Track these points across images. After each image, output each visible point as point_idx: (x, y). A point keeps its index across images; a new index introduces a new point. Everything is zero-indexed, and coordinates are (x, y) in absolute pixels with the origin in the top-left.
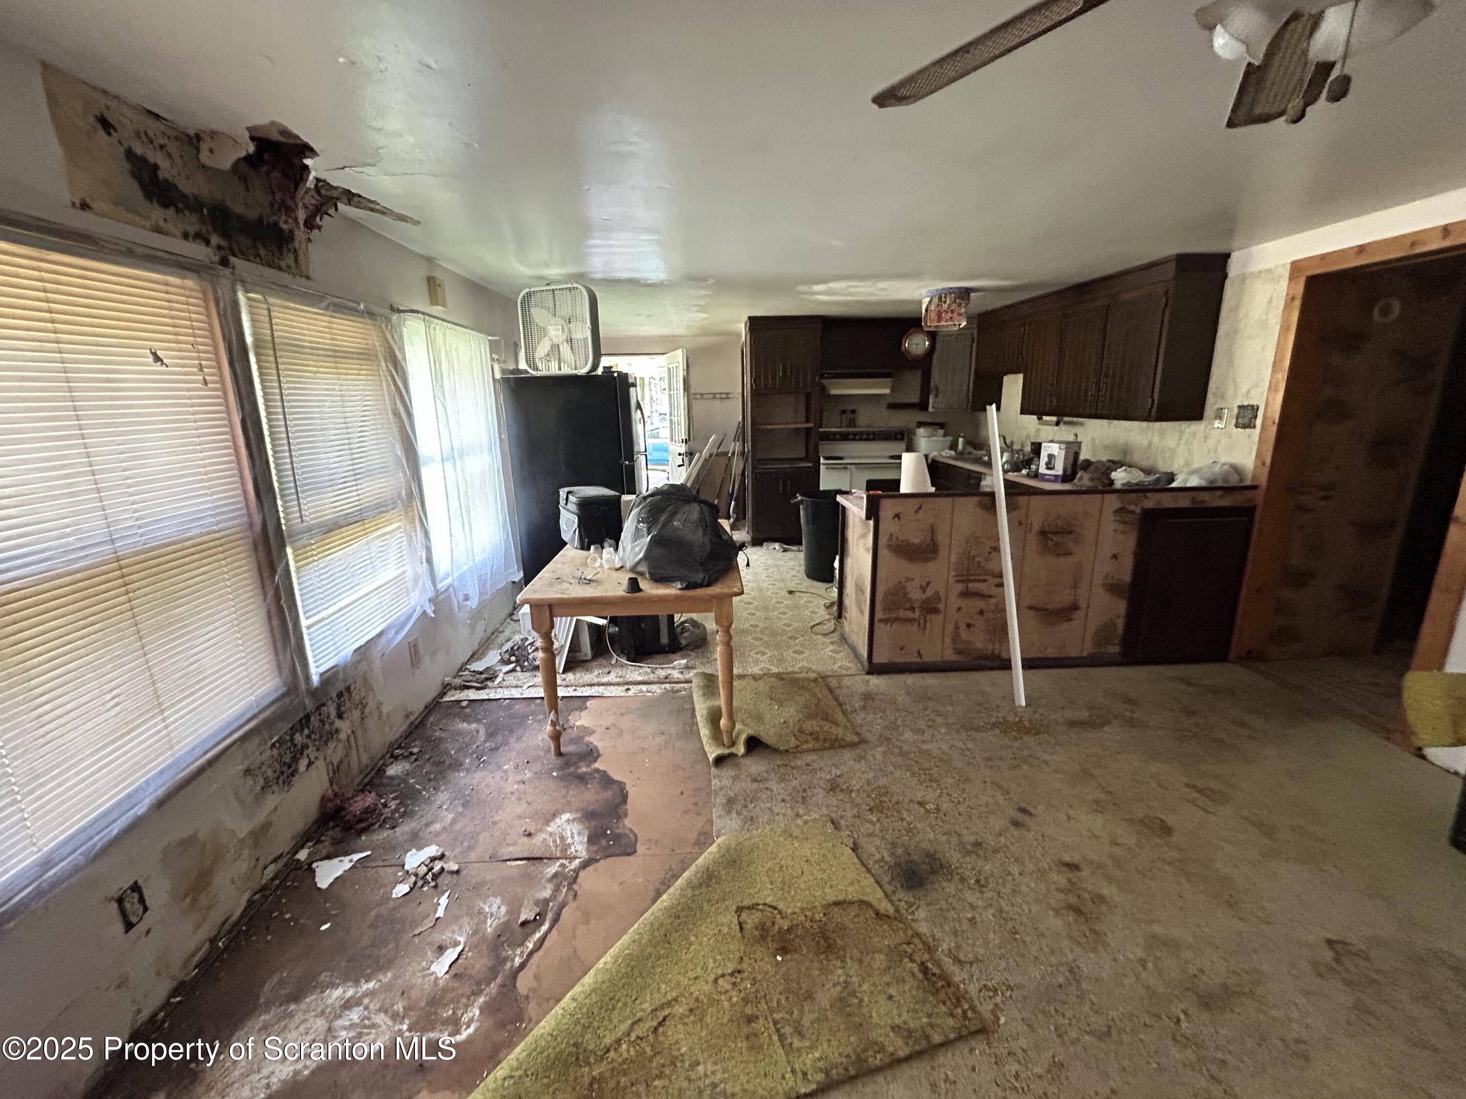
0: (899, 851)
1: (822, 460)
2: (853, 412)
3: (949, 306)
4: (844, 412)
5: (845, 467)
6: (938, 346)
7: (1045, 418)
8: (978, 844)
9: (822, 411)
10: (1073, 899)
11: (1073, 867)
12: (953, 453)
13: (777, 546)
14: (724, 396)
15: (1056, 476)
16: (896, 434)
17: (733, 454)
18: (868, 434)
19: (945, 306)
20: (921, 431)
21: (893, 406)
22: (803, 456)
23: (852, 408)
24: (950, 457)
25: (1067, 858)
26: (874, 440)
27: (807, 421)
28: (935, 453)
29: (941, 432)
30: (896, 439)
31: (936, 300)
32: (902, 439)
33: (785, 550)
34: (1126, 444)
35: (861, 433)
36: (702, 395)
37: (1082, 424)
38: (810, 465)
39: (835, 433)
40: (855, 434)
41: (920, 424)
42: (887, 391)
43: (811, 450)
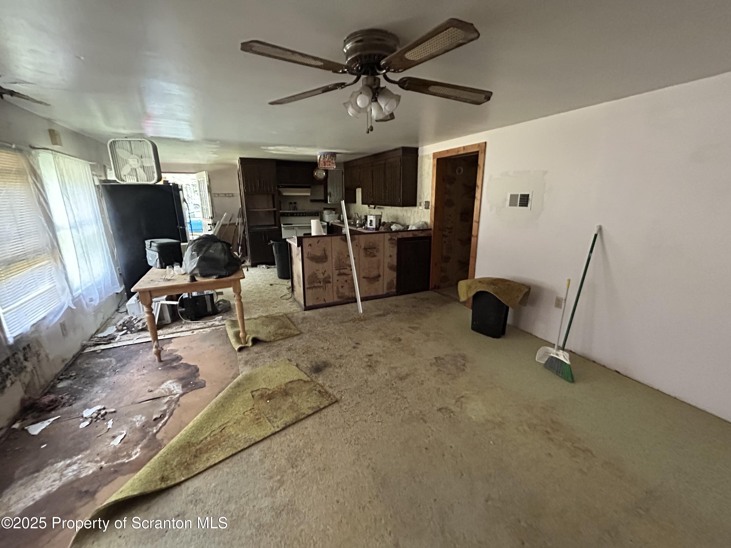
0: (313, 363)
1: (282, 225)
2: (295, 203)
3: (328, 159)
4: (291, 203)
5: (293, 228)
6: (329, 175)
7: (371, 206)
8: (341, 356)
9: (280, 203)
10: (369, 364)
11: (370, 355)
12: (339, 221)
13: (264, 266)
14: (231, 195)
15: (373, 228)
16: (315, 213)
17: (238, 224)
18: (303, 213)
19: (327, 159)
20: (325, 212)
21: (312, 201)
22: (273, 223)
23: (294, 201)
24: (338, 223)
25: (369, 353)
26: (306, 216)
27: (274, 207)
28: (332, 221)
29: (334, 212)
30: (315, 215)
31: (322, 157)
32: (318, 215)
33: (268, 268)
34: (397, 216)
35: (300, 213)
36: (218, 194)
37: (383, 208)
38: (277, 228)
39: (288, 213)
40: (297, 213)
41: (325, 209)
42: (309, 194)
43: (277, 221)
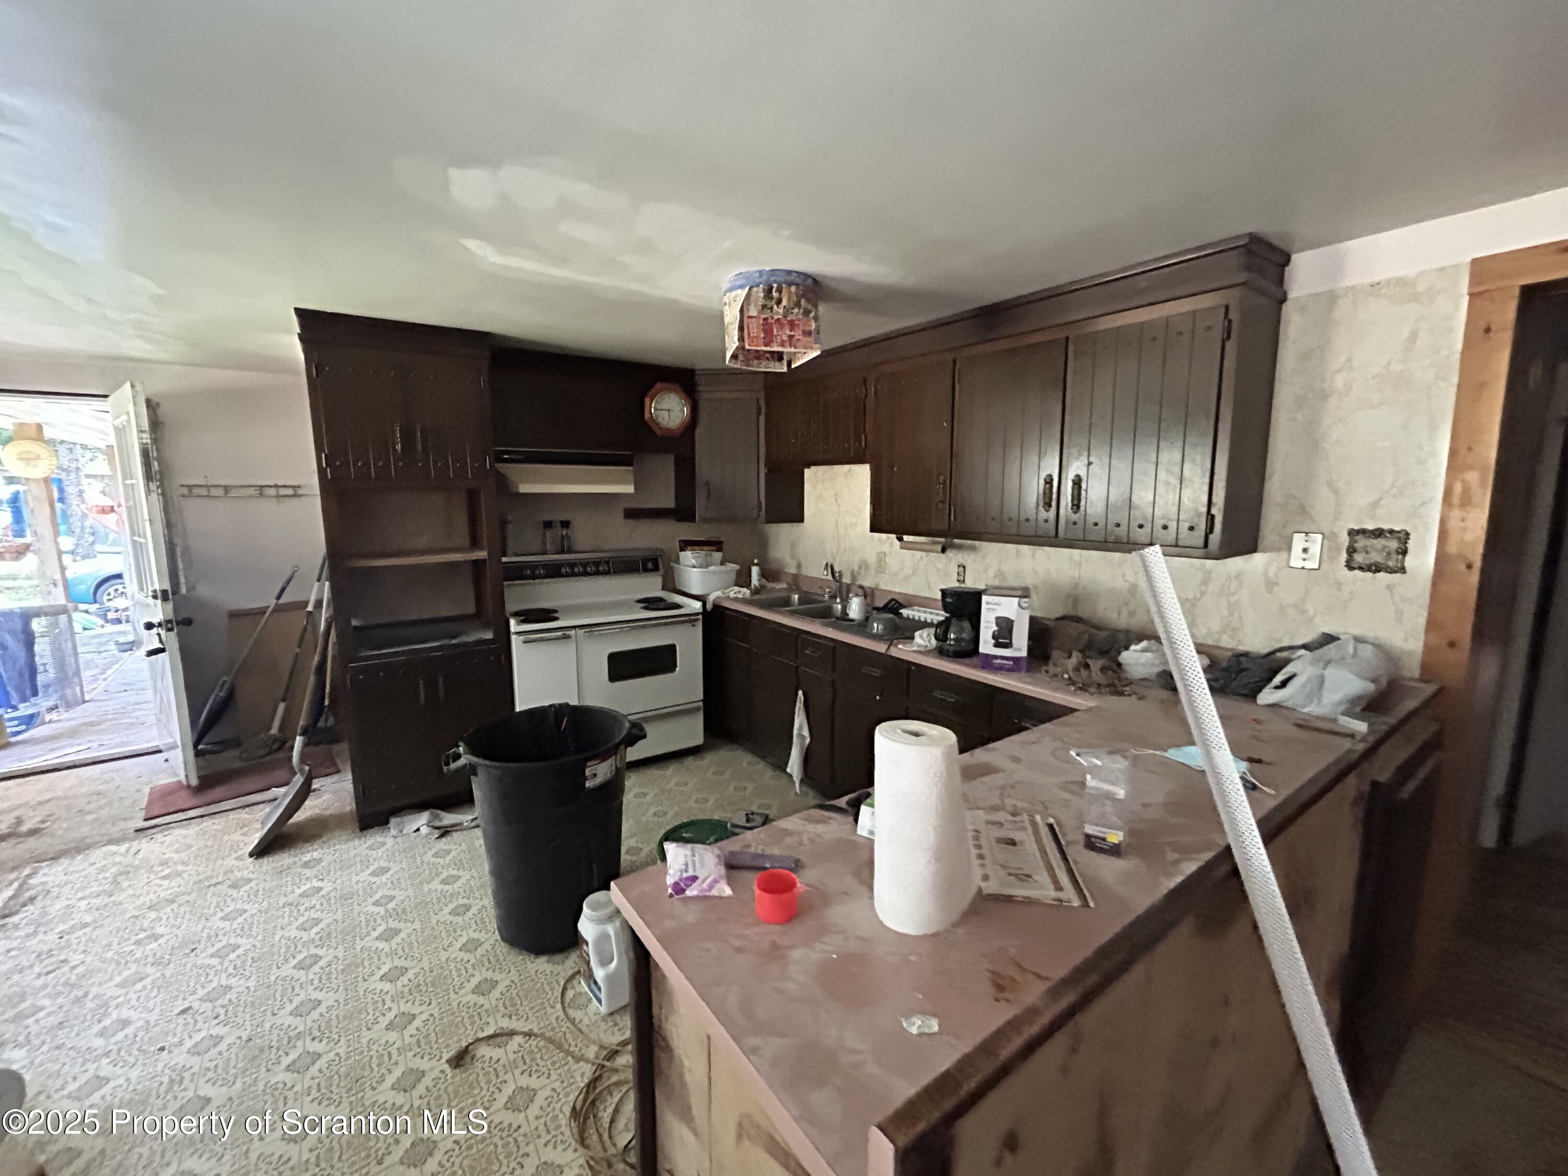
1: (513, 625)
2: (566, 524)
3: (787, 311)
4: (548, 525)
5: (564, 635)
6: (703, 414)
9: (504, 523)
13: (422, 820)
16: (645, 561)
18: (597, 563)
19: (779, 311)
20: (688, 557)
21: (632, 514)
22: (471, 609)
23: (563, 518)
26: (607, 573)
27: (475, 543)
29: (718, 556)
38: (489, 635)
39: (533, 566)
40: (572, 565)
41: (686, 545)
42: (630, 489)
43: (489, 600)
